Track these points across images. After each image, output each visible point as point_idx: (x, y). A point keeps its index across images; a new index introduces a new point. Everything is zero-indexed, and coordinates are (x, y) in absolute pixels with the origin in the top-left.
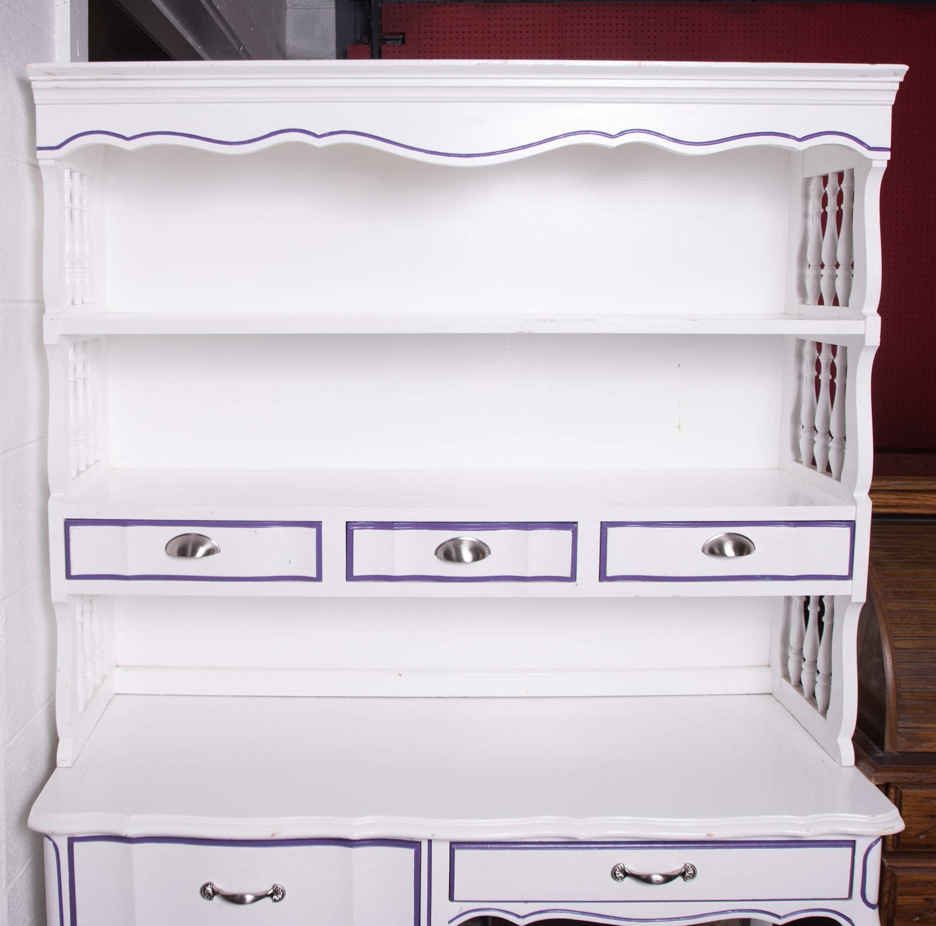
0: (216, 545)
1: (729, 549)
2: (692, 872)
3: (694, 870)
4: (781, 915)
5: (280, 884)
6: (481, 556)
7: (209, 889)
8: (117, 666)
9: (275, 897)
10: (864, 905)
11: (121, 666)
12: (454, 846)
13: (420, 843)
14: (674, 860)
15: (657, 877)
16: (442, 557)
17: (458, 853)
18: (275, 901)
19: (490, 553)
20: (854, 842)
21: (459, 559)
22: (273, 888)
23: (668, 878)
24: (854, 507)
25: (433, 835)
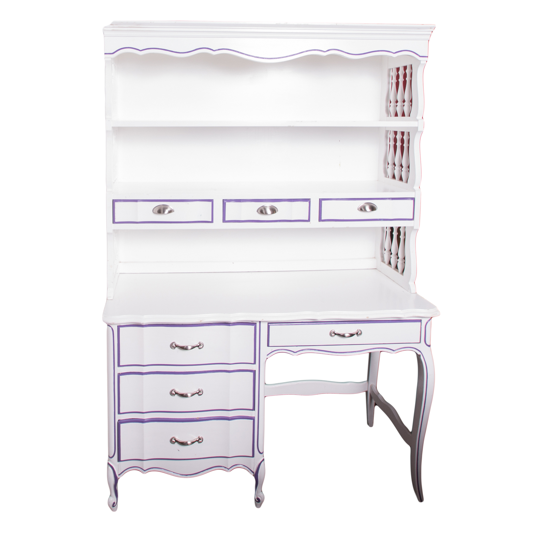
0: (173, 209)
1: (368, 208)
2: (360, 333)
3: (361, 332)
4: (394, 350)
5: (202, 341)
6: (274, 212)
7: (174, 345)
8: (120, 262)
9: (200, 347)
10: (425, 345)
11: (122, 262)
12: (269, 324)
13: (256, 323)
14: (353, 328)
15: (347, 335)
16: (260, 212)
17: (271, 327)
18: (200, 348)
19: (278, 211)
20: (421, 320)
21: (266, 213)
22: (199, 343)
23: (352, 335)
24: (414, 192)
25: (263, 319)
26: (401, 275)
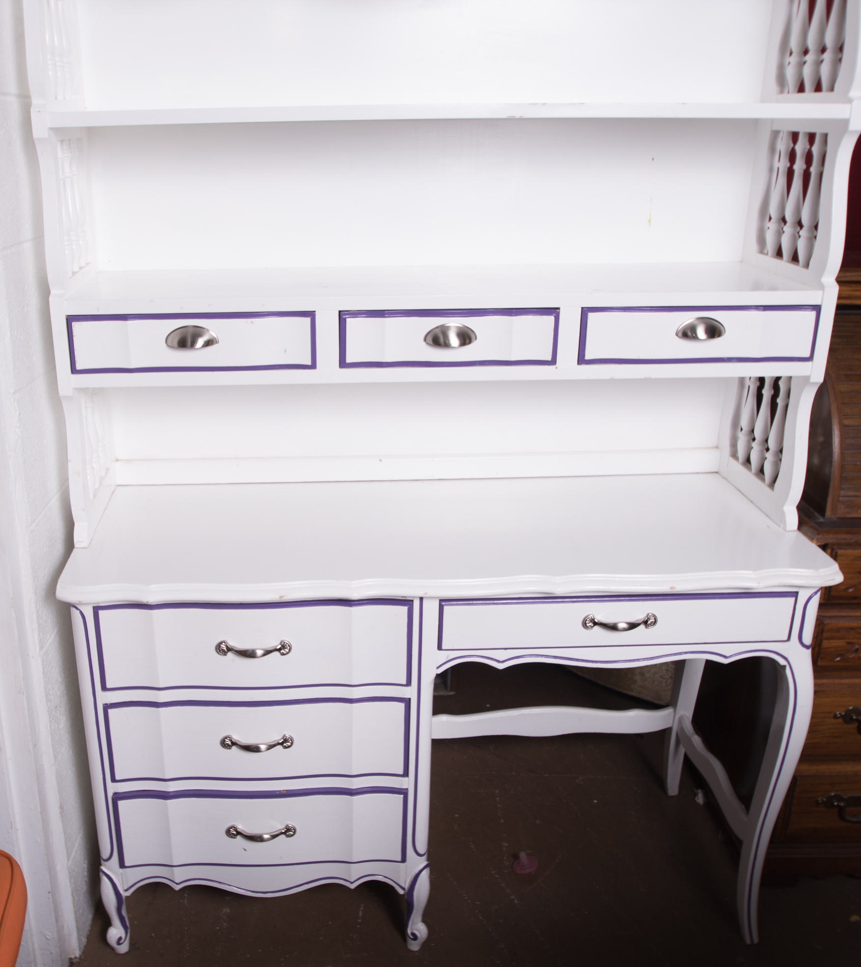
0: (215, 336)
1: (701, 332)
2: (653, 620)
3: (655, 619)
4: (727, 655)
5: (287, 640)
6: (468, 341)
7: (223, 646)
8: (117, 460)
9: (282, 651)
10: (799, 646)
11: (121, 460)
12: (443, 603)
13: (412, 601)
14: (637, 611)
15: (622, 625)
16: (431, 342)
17: (447, 609)
18: (283, 654)
19: (476, 339)
20: (797, 593)
21: (446, 345)
22: (281, 644)
23: (632, 626)
24: (821, 292)
25: (426, 593)
26: (768, 490)
